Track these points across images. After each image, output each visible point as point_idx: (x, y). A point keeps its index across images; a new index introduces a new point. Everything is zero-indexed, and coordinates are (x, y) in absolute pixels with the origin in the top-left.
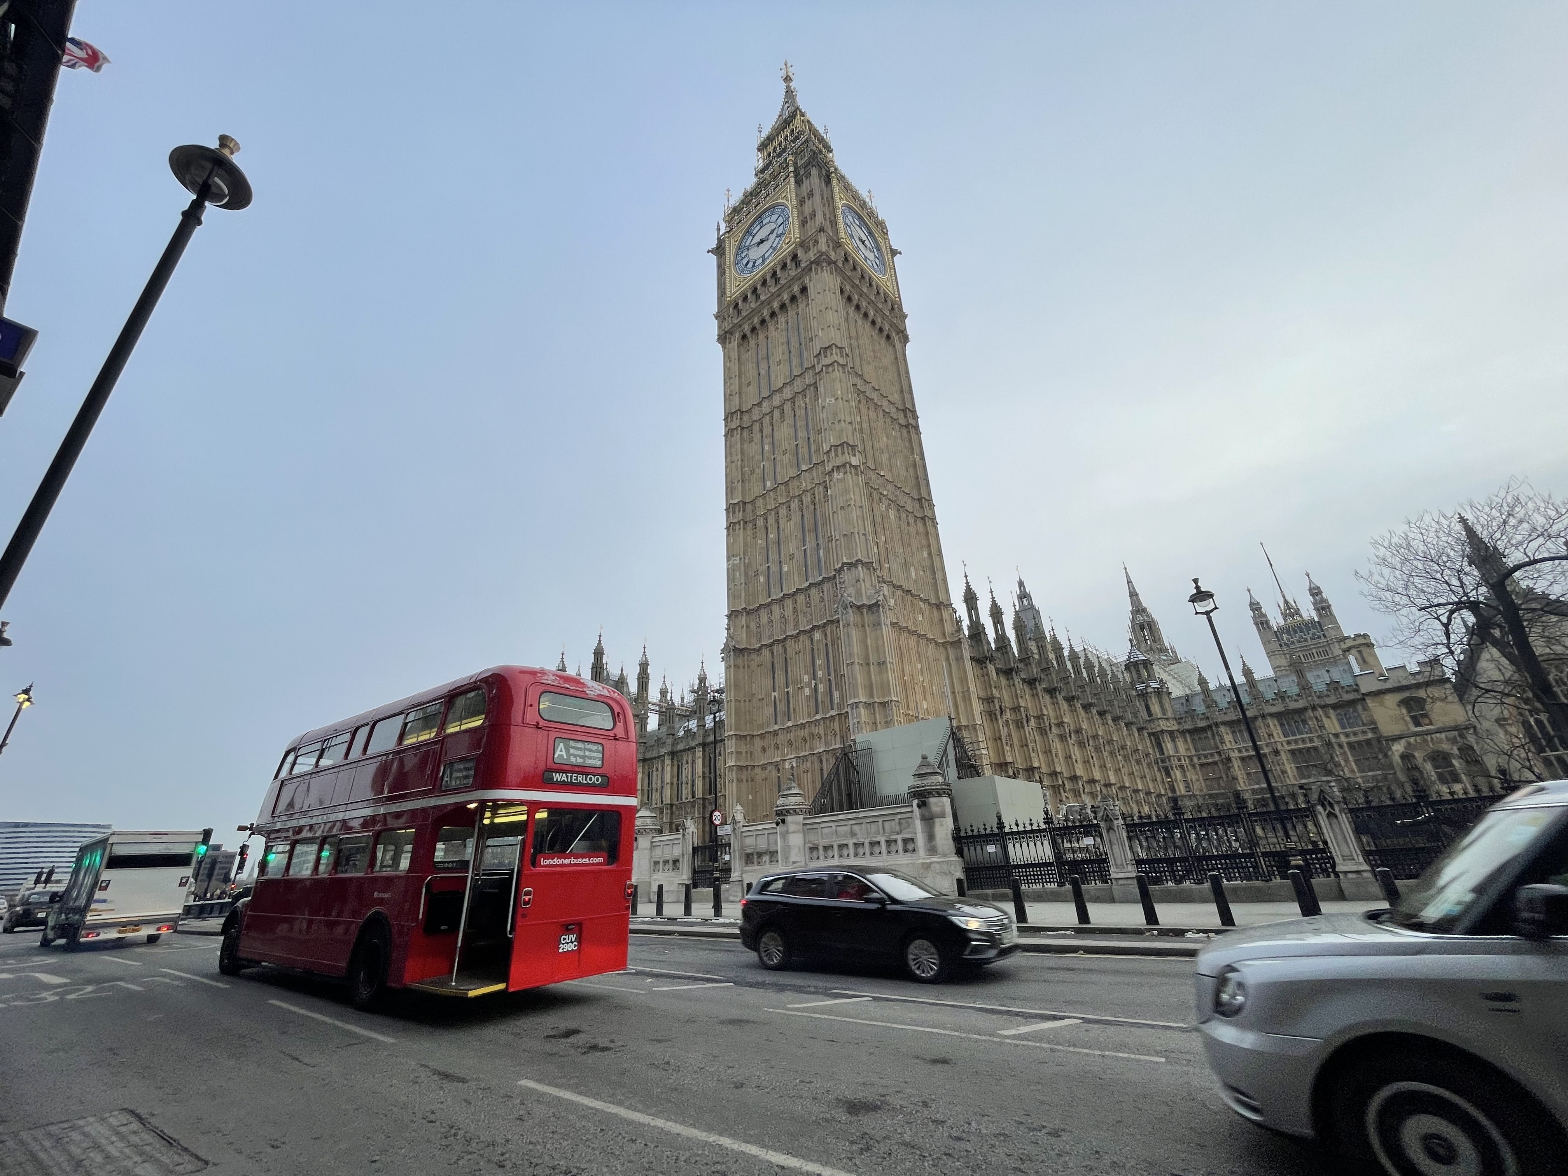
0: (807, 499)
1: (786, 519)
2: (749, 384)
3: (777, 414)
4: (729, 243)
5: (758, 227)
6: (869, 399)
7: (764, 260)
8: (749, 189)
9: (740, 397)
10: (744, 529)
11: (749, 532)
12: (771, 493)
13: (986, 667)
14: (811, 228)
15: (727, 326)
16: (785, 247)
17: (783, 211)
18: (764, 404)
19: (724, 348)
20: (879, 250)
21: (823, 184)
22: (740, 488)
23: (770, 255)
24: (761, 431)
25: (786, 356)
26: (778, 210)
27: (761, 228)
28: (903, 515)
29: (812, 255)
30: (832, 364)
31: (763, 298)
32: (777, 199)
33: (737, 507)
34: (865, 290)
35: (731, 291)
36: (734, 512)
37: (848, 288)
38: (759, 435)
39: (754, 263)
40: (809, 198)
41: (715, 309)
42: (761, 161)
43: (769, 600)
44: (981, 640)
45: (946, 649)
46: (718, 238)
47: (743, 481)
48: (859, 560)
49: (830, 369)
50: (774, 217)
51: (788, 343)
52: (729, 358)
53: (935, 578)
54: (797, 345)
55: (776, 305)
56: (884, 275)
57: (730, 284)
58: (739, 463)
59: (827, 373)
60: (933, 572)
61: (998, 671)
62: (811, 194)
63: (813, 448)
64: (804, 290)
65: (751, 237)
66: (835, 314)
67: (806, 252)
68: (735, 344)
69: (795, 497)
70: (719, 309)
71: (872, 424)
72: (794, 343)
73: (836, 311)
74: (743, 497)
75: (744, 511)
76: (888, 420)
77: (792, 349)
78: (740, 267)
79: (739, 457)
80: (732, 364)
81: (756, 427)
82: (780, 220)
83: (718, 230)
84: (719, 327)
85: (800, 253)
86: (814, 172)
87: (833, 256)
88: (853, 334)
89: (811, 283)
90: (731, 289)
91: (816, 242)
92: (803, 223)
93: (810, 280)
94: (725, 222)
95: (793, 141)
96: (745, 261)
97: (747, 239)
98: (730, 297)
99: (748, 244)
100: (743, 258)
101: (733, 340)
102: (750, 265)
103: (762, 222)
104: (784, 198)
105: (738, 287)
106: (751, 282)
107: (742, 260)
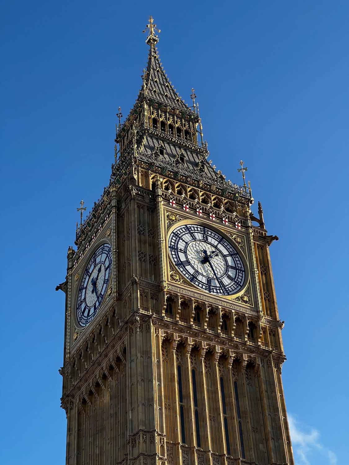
4: (72, 282)
5: (93, 266)
7: (95, 309)
14: (129, 275)
15: (70, 386)
17: (110, 250)
26: (106, 247)
27: (95, 267)
31: (93, 358)
32: (105, 236)
35: (70, 346)
39: (89, 310)
40: (128, 239)
42: (119, 155)
46: (68, 269)
50: (104, 256)
52: (71, 427)
57: (70, 335)
65: (88, 277)
68: (76, 410)
78: (79, 314)
82: (107, 263)
90: (70, 342)
92: (124, 268)
96: (83, 306)
97: (85, 279)
98: (70, 353)
99: (85, 286)
100: (81, 302)
101: (74, 405)
102: (86, 314)
103: (95, 261)
104: (109, 236)
105: (76, 340)
106: (84, 337)
107: (81, 305)
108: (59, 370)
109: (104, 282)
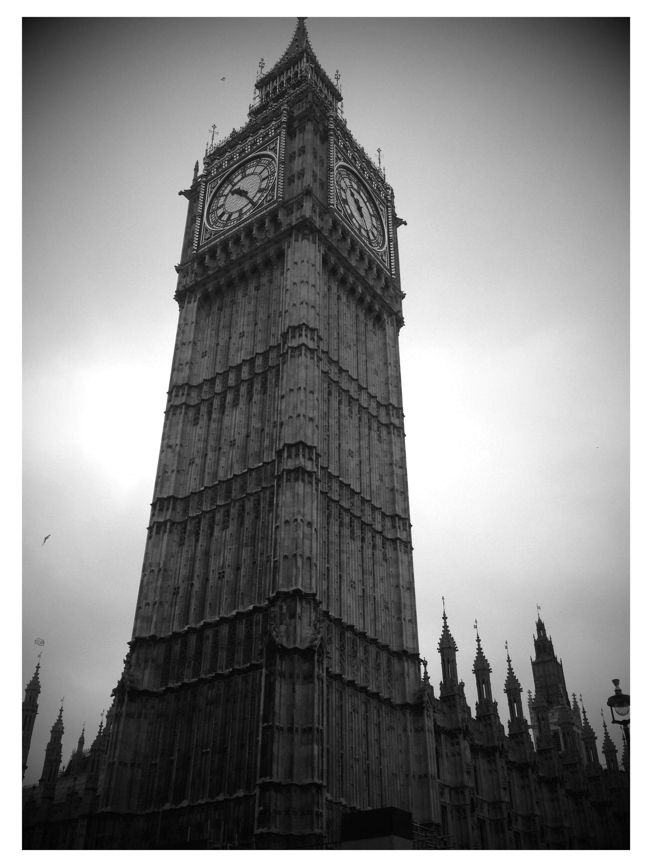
0: (249, 505)
1: (221, 526)
2: (204, 355)
3: (230, 397)
4: (206, 189)
5: (240, 177)
6: (341, 391)
7: (241, 215)
8: (238, 129)
9: (191, 369)
10: (171, 532)
11: (176, 537)
12: (210, 491)
13: (458, 744)
14: (298, 187)
15: (189, 281)
16: (265, 204)
17: (269, 163)
18: (218, 381)
19: (181, 307)
20: (379, 219)
21: (318, 142)
22: (173, 479)
23: (249, 210)
24: (210, 413)
25: (251, 328)
26: (265, 161)
27: (243, 178)
28: (368, 535)
29: (294, 219)
30: (299, 347)
31: (234, 258)
32: (265, 149)
33: (166, 504)
34: (354, 263)
35: (198, 244)
36: (161, 510)
37: (333, 260)
38: (205, 417)
39: (230, 215)
40: (300, 156)
41: (178, 261)
42: (258, 100)
43: (186, 628)
44: (455, 706)
45: (404, 714)
46: (195, 180)
47: (178, 471)
48: (298, 591)
49: (297, 353)
50: (259, 169)
51: (256, 313)
52: (185, 319)
53: (399, 619)
54: (265, 318)
55: (247, 266)
56: (381, 247)
57: (200, 235)
58: (178, 448)
59: (292, 356)
60: (399, 611)
61: (474, 749)
62: (302, 151)
63: (266, 443)
64: (281, 255)
65: (230, 186)
66: (312, 290)
67: (288, 215)
68: (194, 305)
69: (237, 500)
70: (182, 262)
71: (342, 421)
72: (262, 316)
73: (313, 286)
74: (175, 490)
75: (174, 509)
76: (365, 417)
77: (259, 322)
78: (213, 218)
79: (178, 442)
80: (187, 328)
81: (204, 409)
82: (265, 174)
83: (196, 169)
84: (179, 283)
85: (281, 216)
86: (309, 127)
87: (318, 223)
88: (334, 312)
89: (290, 250)
90: (199, 241)
91: (300, 206)
92: (290, 180)
93: (289, 247)
94: (204, 164)
95: (294, 87)
96: (220, 212)
97: (226, 188)
98: (197, 250)
99: (225, 193)
100: (218, 207)
101: (193, 300)
102: (225, 218)
103: (245, 171)
104: (272, 149)
105: (207, 239)
106: (222, 237)
107: (216, 210)
108: (175, 266)
109: (259, 191)
